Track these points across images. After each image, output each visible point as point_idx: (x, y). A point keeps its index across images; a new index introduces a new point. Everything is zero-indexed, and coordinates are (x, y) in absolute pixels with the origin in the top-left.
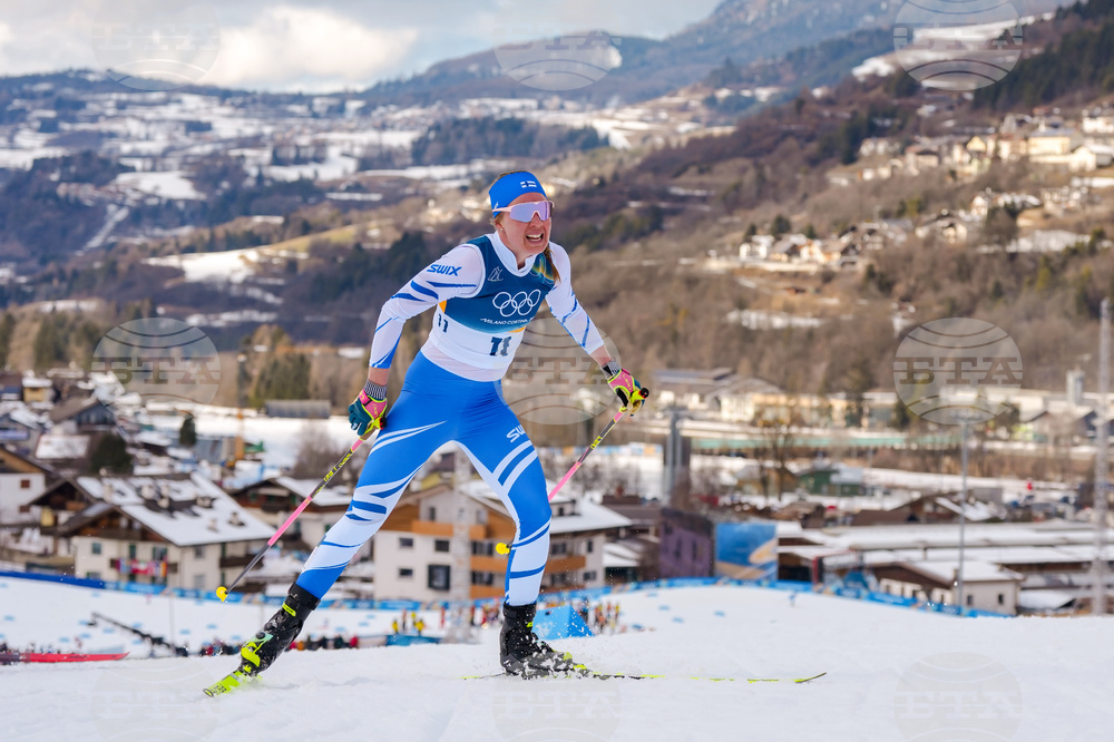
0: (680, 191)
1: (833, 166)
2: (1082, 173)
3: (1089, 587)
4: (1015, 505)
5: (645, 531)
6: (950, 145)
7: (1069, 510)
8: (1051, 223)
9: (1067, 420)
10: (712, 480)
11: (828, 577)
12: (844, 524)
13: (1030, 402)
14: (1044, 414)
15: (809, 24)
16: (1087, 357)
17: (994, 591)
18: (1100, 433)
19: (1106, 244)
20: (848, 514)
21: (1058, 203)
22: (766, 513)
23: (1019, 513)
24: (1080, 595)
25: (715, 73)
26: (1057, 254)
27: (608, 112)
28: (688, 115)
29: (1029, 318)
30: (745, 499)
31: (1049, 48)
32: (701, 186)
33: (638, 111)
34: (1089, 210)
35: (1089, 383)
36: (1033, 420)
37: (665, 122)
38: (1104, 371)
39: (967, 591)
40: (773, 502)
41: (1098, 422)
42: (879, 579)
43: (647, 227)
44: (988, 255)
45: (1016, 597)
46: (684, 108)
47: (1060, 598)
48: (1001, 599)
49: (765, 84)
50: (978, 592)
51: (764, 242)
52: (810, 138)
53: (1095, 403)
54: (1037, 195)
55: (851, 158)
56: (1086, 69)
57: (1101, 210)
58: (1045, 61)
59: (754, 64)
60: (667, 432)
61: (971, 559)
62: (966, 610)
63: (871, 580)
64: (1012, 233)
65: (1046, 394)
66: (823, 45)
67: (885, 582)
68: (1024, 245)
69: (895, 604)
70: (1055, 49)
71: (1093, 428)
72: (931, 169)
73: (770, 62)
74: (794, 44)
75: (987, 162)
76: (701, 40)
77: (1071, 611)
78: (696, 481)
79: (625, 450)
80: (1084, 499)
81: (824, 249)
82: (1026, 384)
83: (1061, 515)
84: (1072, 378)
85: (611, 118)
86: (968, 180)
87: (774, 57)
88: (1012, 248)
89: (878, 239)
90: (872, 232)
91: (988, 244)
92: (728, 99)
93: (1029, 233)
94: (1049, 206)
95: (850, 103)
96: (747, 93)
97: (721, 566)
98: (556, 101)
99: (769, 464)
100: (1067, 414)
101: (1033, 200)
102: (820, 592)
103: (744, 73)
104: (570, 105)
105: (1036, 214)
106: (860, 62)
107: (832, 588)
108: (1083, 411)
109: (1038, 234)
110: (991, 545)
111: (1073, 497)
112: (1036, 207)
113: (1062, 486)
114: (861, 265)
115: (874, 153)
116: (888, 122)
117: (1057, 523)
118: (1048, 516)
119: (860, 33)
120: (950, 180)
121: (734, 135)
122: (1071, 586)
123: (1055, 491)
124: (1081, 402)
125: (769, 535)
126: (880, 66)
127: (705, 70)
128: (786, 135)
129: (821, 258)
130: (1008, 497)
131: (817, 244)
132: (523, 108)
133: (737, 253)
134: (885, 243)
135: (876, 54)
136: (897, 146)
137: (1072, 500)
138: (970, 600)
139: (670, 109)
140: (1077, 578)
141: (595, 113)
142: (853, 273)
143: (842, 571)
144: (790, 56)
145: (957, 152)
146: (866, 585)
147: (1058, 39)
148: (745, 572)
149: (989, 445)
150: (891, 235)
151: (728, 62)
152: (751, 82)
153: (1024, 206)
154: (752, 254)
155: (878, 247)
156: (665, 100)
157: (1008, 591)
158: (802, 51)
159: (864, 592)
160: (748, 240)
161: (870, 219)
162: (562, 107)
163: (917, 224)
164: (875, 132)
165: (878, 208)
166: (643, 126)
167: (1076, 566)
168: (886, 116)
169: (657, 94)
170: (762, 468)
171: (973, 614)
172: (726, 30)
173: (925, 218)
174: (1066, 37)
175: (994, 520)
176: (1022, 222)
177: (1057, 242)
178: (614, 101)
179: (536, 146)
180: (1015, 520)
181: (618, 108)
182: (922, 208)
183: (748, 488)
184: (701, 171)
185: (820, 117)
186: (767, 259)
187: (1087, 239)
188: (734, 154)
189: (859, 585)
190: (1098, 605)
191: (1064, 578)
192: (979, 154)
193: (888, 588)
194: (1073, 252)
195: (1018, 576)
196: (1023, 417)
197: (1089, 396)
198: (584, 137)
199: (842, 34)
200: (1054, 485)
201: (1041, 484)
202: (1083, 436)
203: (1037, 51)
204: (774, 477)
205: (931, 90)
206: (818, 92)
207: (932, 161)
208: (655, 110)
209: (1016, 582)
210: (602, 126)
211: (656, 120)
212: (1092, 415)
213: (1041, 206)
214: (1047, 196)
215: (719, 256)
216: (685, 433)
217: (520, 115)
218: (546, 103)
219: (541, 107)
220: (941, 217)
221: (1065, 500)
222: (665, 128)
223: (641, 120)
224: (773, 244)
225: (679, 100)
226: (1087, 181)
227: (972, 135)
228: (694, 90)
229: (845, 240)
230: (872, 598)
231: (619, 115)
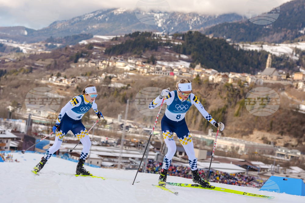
0: (37, 64)
1: (72, 63)
2: (127, 71)
3: (117, 162)
4: (103, 142)
5: (20, 139)
6: (98, 62)
7: (115, 145)
8: (118, 81)
9: (117, 125)
10: (37, 130)
11: (60, 154)
12: (65, 142)
13: (109, 120)
14: (112, 123)
15: (70, 31)
16: (123, 112)
17: (97, 161)
18: (124, 129)
19: (130, 87)
20: (66, 140)
21: (121, 77)
22: (48, 138)
23: (104, 144)
24: (115, 164)
25: (48, 39)
26: (119, 88)
27: (23, 45)
28: (41, 48)
29: (111, 101)
30: (43, 134)
31: (122, 43)
32: (42, 64)
33: (30, 45)
34: (127, 79)
35: (123, 117)
36: (110, 124)
37: (36, 48)
38: (126, 115)
39: (90, 160)
40: (50, 136)
41: (124, 126)
42: (71, 156)
43: (29, 71)
44: (104, 87)
45: (101, 163)
46: (40, 46)
47: (111, 164)
48: (98, 163)
49: (59, 43)
50: (93, 161)
51: (54, 78)
52: (68, 56)
53: (124, 122)
54: (116, 75)
55: (76, 61)
56: (130, 49)
57: (130, 80)
58: (121, 46)
59: (57, 38)
60: (28, 117)
61: (92, 153)
62: (90, 164)
63: (70, 155)
64: (110, 82)
65: (113, 119)
66: (73, 36)
67: (73, 156)
68: (112, 85)
69: (74, 161)
70: (124, 43)
71: (122, 127)
72: (94, 66)
73: (61, 38)
74: (66, 35)
75: (106, 66)
76: (46, 31)
77: (113, 167)
78: (33, 129)
79: (18, 121)
80: (119, 143)
81: (68, 81)
82: (109, 116)
83: (113, 146)
84: (119, 116)
85: (23, 46)
86: (101, 70)
87: (62, 37)
88: (109, 86)
89: (80, 80)
90: (79, 79)
91: (104, 84)
92: (50, 45)
93: (114, 83)
94: (119, 78)
95: (77, 49)
96: (55, 44)
97: (36, 149)
98: (11, 41)
99: (50, 127)
100: (117, 123)
101: (115, 76)
102: (58, 157)
103: (55, 40)
104: (14, 42)
105: (115, 79)
106: (81, 41)
107: (61, 156)
108: (121, 123)
109: (116, 83)
110: (97, 150)
111: (116, 142)
112: (116, 77)
113: (114, 139)
114: (76, 86)
115: (81, 61)
116: (85, 55)
117: (112, 147)
118: (110, 146)
119: (82, 34)
120: (97, 69)
121: (51, 53)
122: (114, 162)
123: (113, 140)
124: (120, 121)
125: (48, 143)
126: (85, 42)
127: (46, 38)
128: (62, 55)
129: (67, 83)
130: (102, 140)
131: (66, 80)
132: (4, 41)
133: (48, 80)
134: (82, 81)
135: (84, 39)
136: (87, 60)
137: (116, 143)
138: (91, 162)
139: (37, 46)
140: (115, 160)
141: (20, 45)
142: (74, 87)
143: (63, 153)
144: (65, 38)
145: (100, 63)
146: (68, 157)
147: (125, 41)
148: (41, 151)
149: (99, 128)
150: (83, 80)
151: (51, 37)
152: (56, 42)
153: (113, 77)
154: (52, 80)
155: (80, 82)
156: (36, 44)
157: (100, 161)
158: (68, 37)
159: (68, 158)
160: (51, 77)
161: (79, 75)
162: (12, 42)
163: (89, 78)
164: (82, 56)
165: (81, 73)
166: (30, 49)
167: (115, 157)
168: (85, 53)
169: (34, 42)
170: (48, 128)
171: (91, 166)
172: (51, 30)
173: (91, 77)
174: (127, 41)
175: (98, 145)
176: (112, 80)
177: (119, 86)
178: (25, 42)
179: (6, 50)
180: (103, 146)
181: (25, 44)
182: (91, 74)
183: (44, 132)
184: (42, 60)
185: (71, 52)
186: (55, 82)
187: (126, 86)
188: (50, 58)
189: (67, 156)
190: (119, 166)
191: (112, 159)
192: (105, 64)
193: (73, 158)
194: (123, 88)
195: (102, 158)
196: (107, 123)
197: (123, 120)
198: (17, 50)
199: (77, 34)
200: (112, 139)
201: (110, 138)
202: (120, 129)
203: (120, 43)
204: (51, 130)
205: (96, 49)
206: (70, 46)
207: (94, 65)
208: (34, 46)
209: (102, 159)
210: (21, 48)
211: (34, 48)
212: (123, 124)
213: (117, 77)
214: (118, 75)
215: (44, 80)
216: (32, 118)
217: (3, 43)
218: (9, 41)
219: (8, 42)
220: (94, 77)
221: (115, 142)
222: (35, 50)
223: (30, 47)
224: (57, 79)
225: (39, 44)
226: (127, 73)
227: (103, 60)
228: (43, 42)
229: (73, 79)
230: (69, 160)
231: (25, 46)
